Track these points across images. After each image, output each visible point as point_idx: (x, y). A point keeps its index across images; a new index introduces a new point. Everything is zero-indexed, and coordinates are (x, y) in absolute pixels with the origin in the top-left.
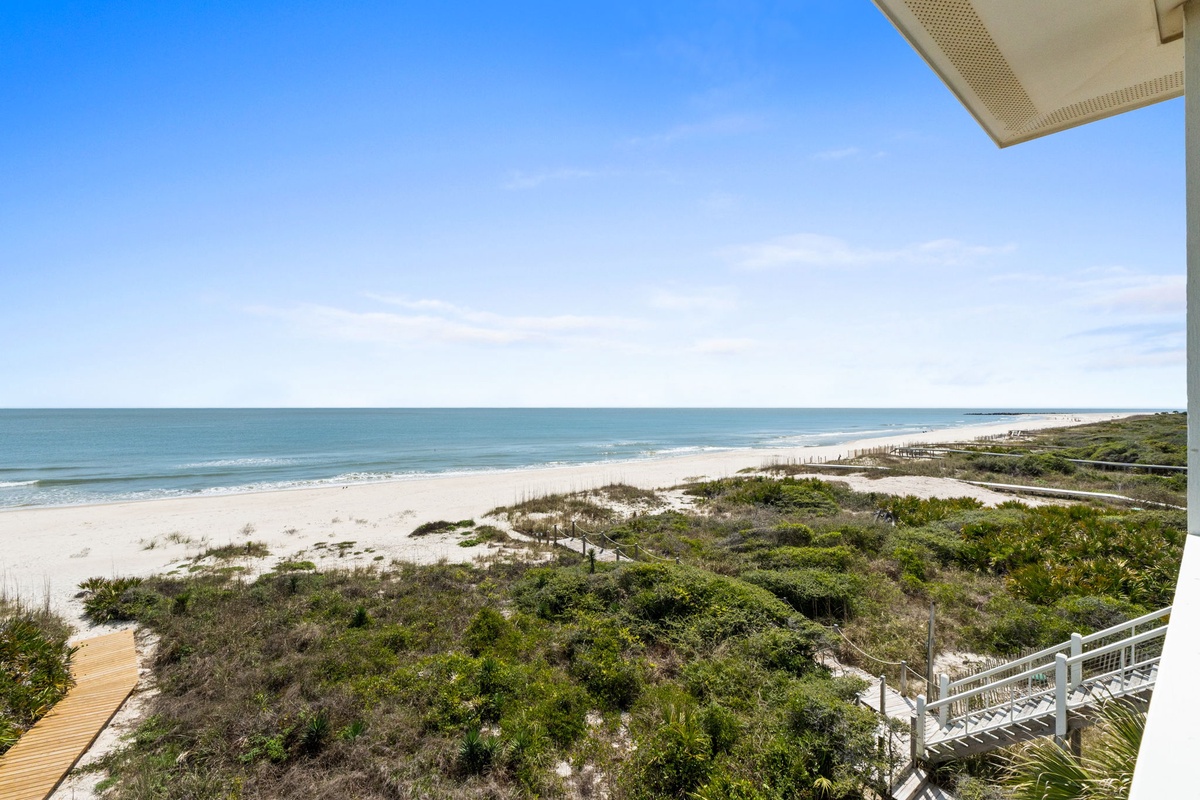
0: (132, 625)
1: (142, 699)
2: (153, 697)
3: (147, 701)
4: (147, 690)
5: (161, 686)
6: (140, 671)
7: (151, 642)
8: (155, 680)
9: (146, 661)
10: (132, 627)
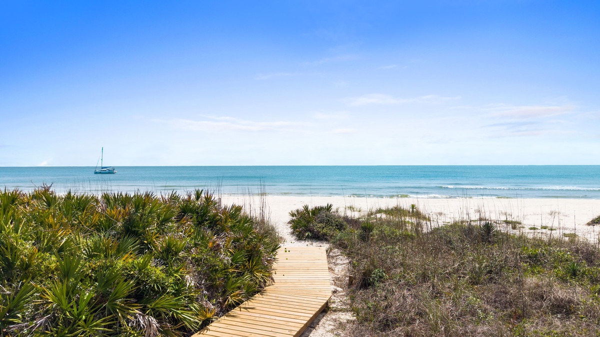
0: (324, 244)
1: (335, 320)
2: (348, 321)
3: (341, 326)
4: (341, 310)
5: (356, 311)
6: (333, 288)
7: (342, 262)
8: (349, 302)
9: (338, 279)
10: (325, 246)
